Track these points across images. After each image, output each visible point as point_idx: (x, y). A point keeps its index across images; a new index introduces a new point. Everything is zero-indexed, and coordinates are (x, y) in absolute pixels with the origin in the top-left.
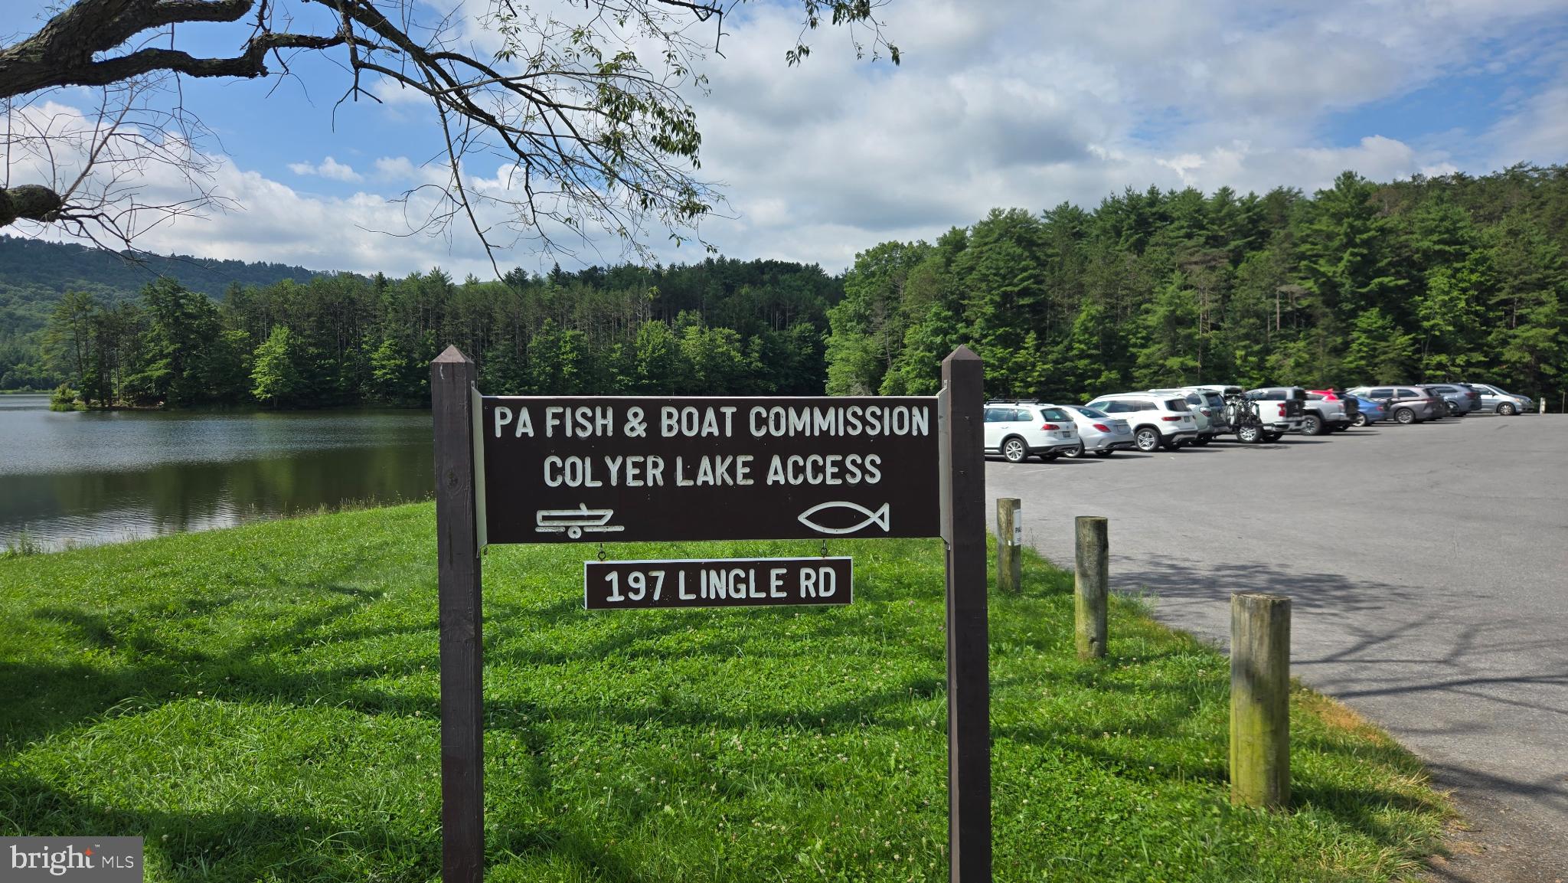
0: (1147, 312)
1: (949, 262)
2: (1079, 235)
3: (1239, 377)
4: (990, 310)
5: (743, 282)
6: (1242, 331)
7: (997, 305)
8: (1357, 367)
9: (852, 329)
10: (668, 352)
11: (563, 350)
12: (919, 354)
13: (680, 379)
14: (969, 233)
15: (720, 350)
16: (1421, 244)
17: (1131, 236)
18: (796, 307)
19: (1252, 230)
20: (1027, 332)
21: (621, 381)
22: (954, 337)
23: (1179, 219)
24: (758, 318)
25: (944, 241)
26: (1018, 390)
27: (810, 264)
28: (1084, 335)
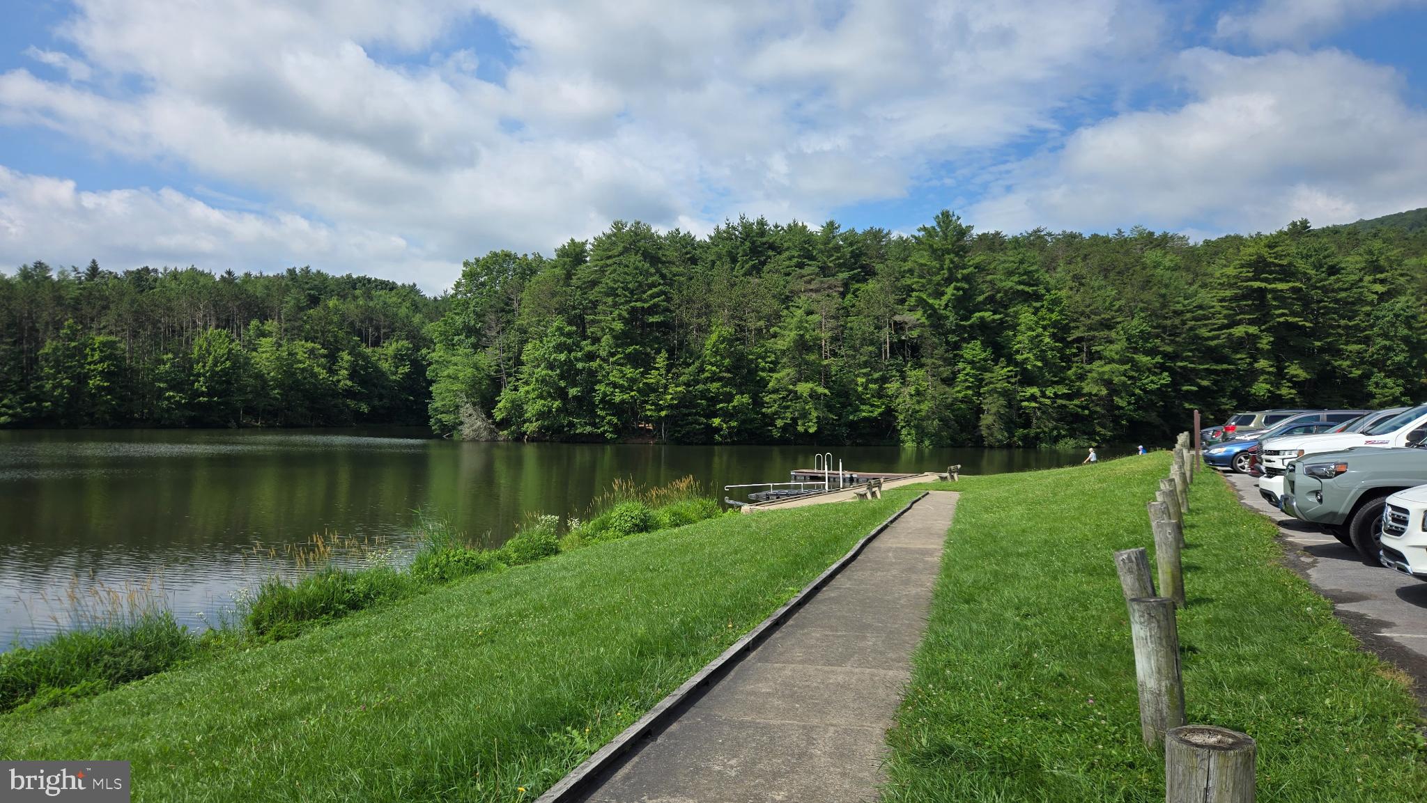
0: (775, 336)
1: (569, 276)
2: (694, 261)
3: (861, 404)
4: (618, 326)
5: (332, 293)
6: (863, 359)
7: (626, 322)
8: (966, 396)
9: (461, 342)
10: (233, 366)
11: (89, 360)
12: (542, 372)
13: (250, 396)
14: (588, 247)
15: (301, 366)
16: (1004, 284)
17: (746, 261)
18: (392, 323)
19: (855, 263)
20: (658, 352)
21: (169, 398)
22: (579, 355)
23: (788, 249)
24: (347, 333)
25: (563, 253)
26: (649, 413)
27: (407, 284)
28: (715, 356)
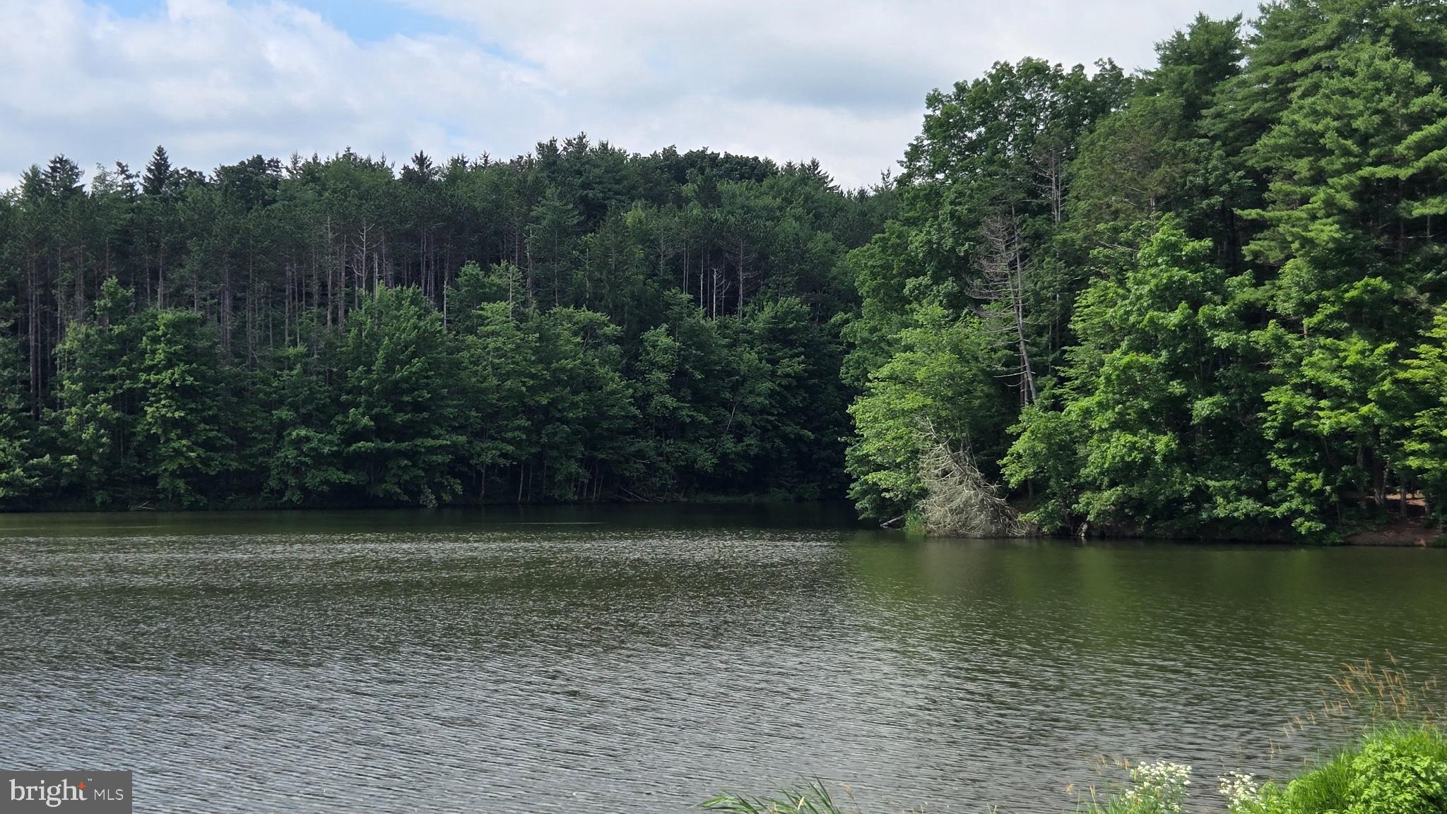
1: (1192, 110)
4: (1326, 231)
5: (632, 194)
7: (1348, 220)
10: (428, 369)
11: (148, 361)
12: (1119, 357)
14: (1245, 32)
15: (567, 363)
18: (763, 256)
21: (299, 443)
22: (1221, 311)
24: (666, 284)
26: (1414, 464)
27: (797, 163)
